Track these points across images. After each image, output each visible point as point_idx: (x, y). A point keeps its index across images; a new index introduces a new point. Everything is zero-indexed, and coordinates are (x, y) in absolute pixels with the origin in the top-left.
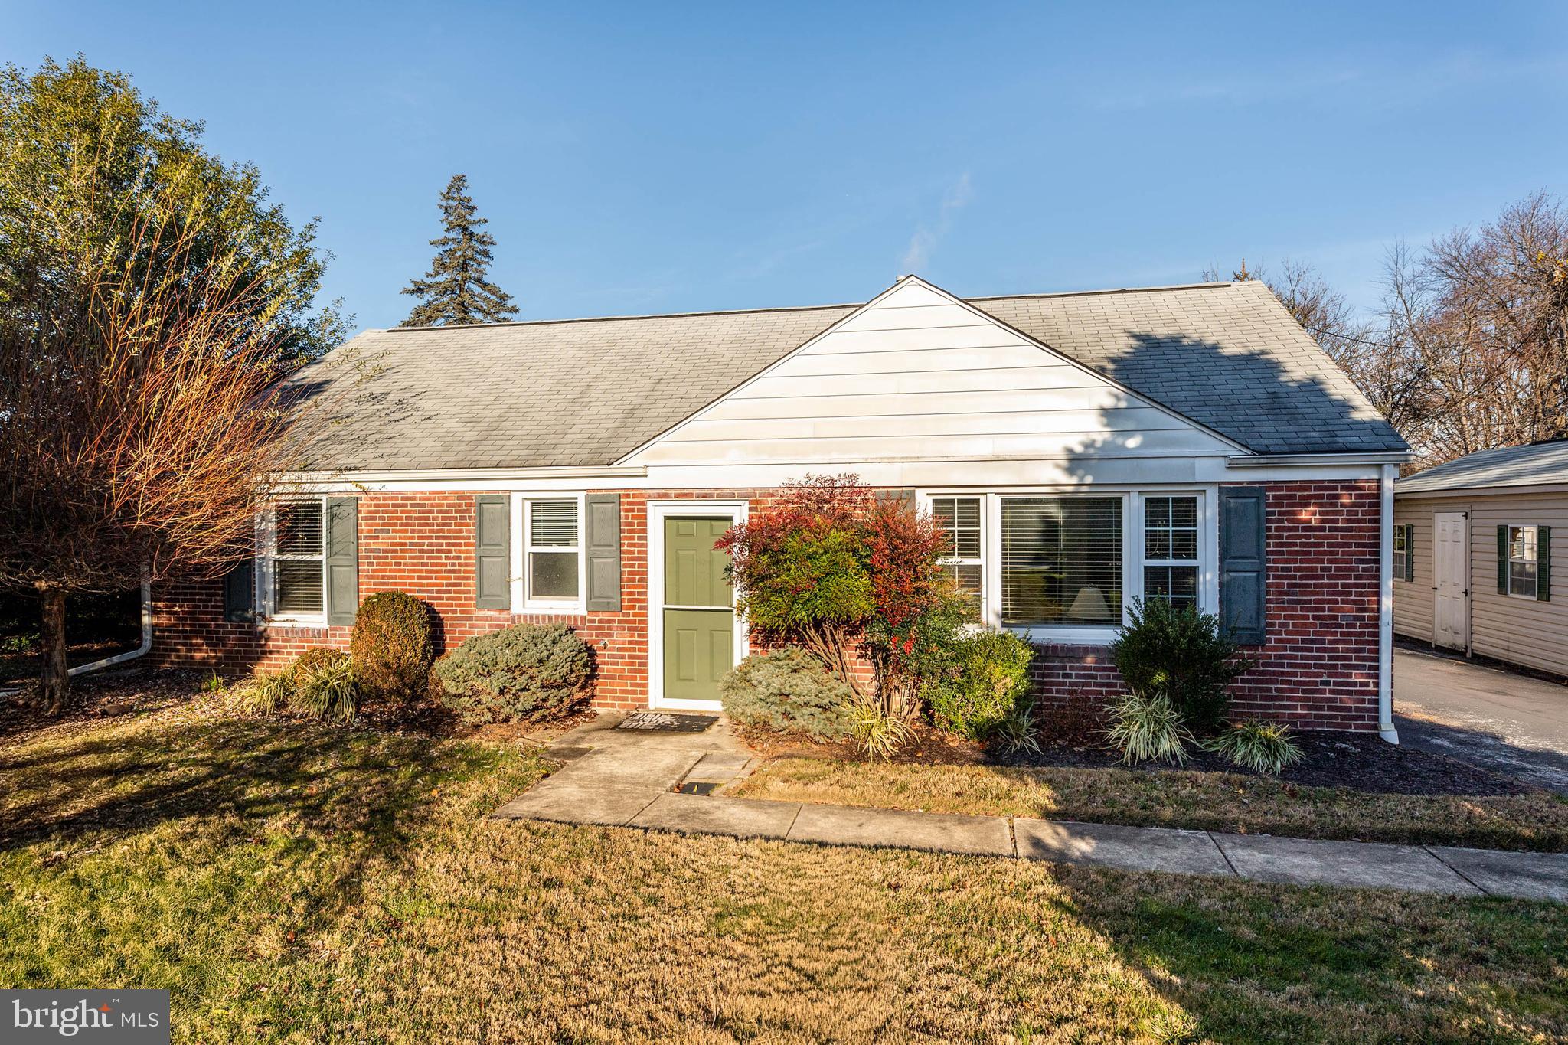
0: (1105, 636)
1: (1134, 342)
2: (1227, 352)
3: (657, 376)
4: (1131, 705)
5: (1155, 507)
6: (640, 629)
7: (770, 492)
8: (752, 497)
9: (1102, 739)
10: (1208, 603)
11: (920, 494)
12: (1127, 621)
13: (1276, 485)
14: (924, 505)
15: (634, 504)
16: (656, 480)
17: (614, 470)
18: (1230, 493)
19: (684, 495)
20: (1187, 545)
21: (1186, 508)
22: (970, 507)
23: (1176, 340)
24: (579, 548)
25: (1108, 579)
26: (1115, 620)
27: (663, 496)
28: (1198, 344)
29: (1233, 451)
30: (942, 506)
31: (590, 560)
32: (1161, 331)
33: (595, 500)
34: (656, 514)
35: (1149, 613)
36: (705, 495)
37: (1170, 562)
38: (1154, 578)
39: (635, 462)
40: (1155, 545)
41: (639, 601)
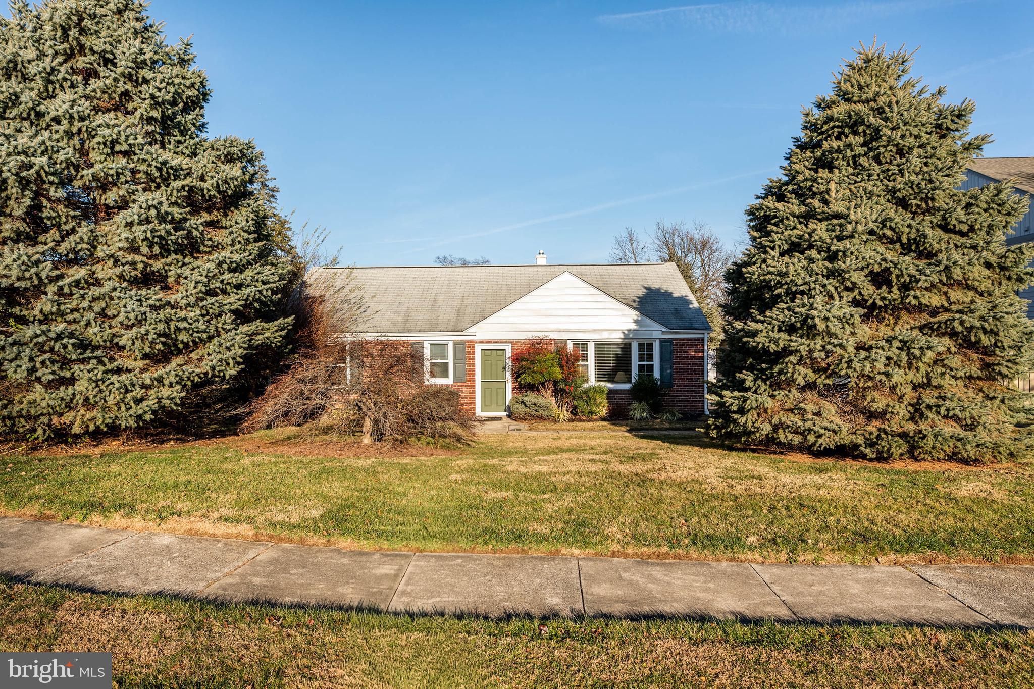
0: (627, 386)
1: (645, 290)
2: (675, 295)
3: (461, 295)
4: (635, 405)
5: (641, 346)
6: (473, 388)
7: (518, 341)
8: (513, 343)
9: (627, 416)
10: (657, 374)
11: (569, 342)
12: (633, 380)
13: (676, 339)
14: (570, 346)
15: (471, 344)
16: (478, 337)
17: (465, 333)
18: (663, 342)
19: (489, 342)
20: (650, 358)
21: (650, 346)
22: (585, 346)
23: (659, 290)
24: (450, 361)
25: (628, 371)
26: (629, 381)
27: (482, 342)
28: (666, 292)
29: (664, 329)
30: (575, 345)
31: (455, 364)
32: (655, 285)
33: (456, 344)
34: (478, 348)
35: (640, 377)
36: (497, 342)
37: (646, 363)
38: (641, 368)
39: (472, 330)
40: (641, 358)
41: (472, 378)
